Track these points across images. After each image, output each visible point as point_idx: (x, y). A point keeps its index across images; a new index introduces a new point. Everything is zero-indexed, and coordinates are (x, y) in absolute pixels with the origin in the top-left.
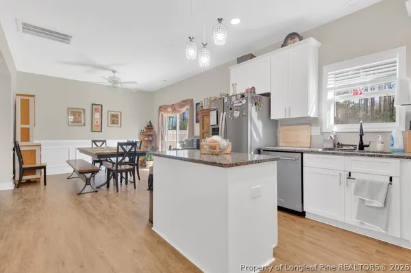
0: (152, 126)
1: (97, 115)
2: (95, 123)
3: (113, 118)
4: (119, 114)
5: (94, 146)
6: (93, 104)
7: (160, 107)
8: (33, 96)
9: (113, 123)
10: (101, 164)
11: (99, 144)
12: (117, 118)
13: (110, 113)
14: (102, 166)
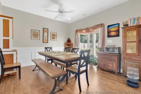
0: (70, 40)
1: (46, 34)
2: (44, 38)
3: (53, 36)
4: (56, 34)
5: (46, 50)
6: (43, 28)
7: (76, 31)
8: (12, 18)
9: (53, 38)
10: (52, 62)
11: (48, 49)
12: (55, 36)
13: (52, 33)
14: (53, 63)
